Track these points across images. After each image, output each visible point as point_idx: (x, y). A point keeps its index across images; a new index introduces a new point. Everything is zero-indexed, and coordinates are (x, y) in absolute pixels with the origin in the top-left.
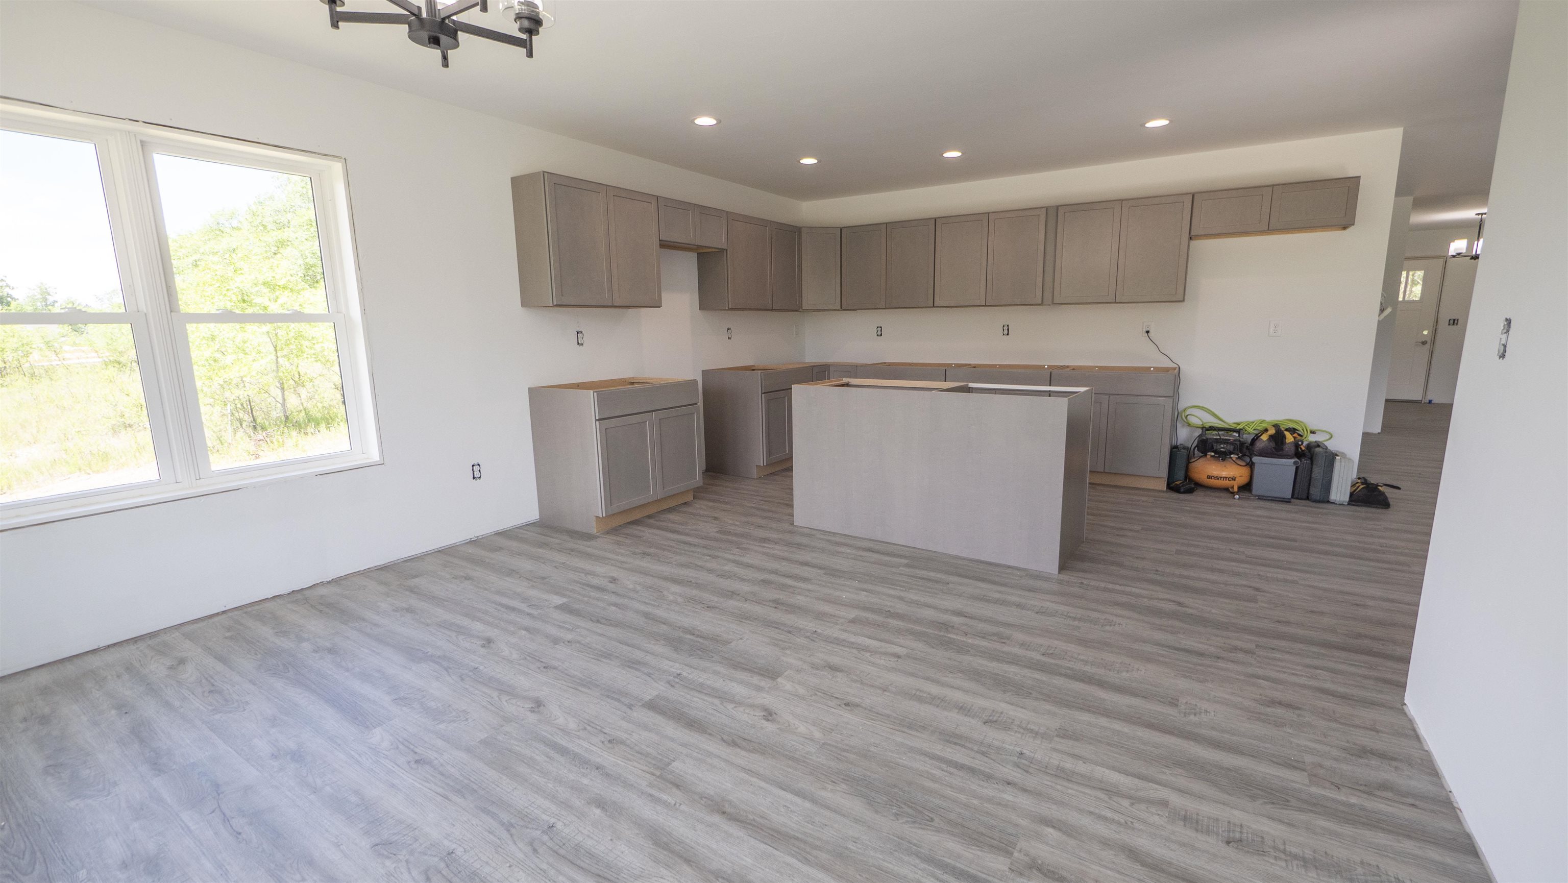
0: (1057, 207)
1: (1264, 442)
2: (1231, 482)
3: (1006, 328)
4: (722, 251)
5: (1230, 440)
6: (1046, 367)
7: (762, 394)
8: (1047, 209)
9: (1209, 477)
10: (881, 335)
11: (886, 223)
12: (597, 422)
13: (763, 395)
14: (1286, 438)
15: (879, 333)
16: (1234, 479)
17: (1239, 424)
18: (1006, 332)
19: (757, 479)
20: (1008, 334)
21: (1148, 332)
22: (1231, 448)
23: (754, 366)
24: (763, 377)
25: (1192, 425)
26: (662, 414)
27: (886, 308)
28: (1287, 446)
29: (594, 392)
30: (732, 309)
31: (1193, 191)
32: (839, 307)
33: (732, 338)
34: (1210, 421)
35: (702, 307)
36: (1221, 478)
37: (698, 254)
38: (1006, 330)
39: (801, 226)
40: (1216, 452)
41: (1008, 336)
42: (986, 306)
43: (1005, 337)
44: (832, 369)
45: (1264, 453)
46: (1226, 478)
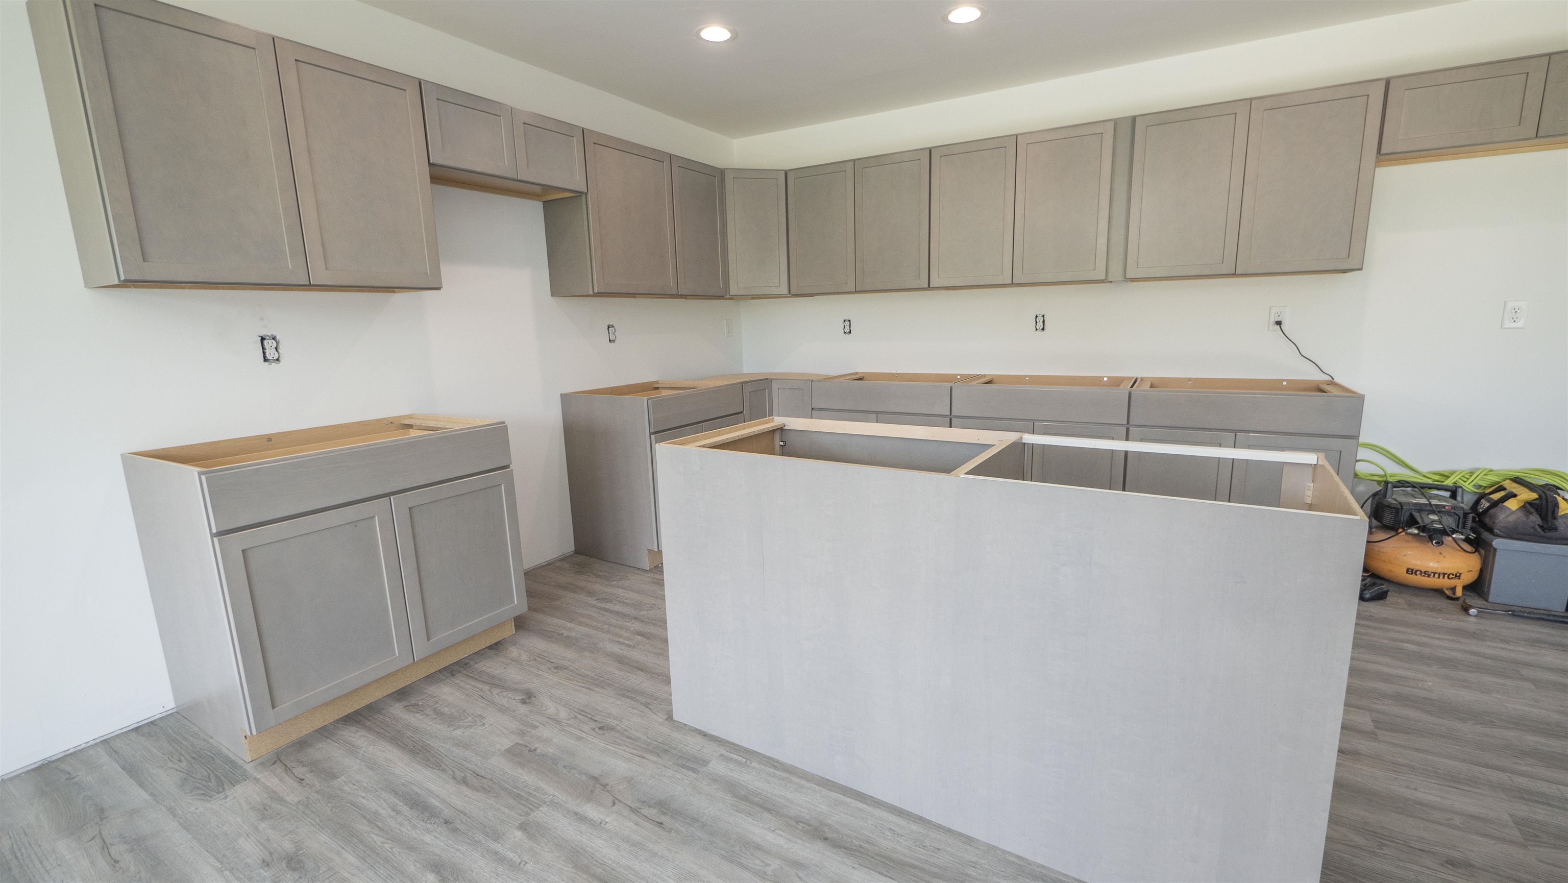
0: (1134, 119)
1: (1513, 512)
2: (1453, 581)
3: (1040, 319)
4: (579, 194)
5: (1444, 506)
6: (1105, 379)
7: (651, 434)
8: (1116, 122)
9: (1410, 571)
10: (850, 332)
11: (854, 161)
12: (216, 539)
13: (653, 436)
14: (1558, 508)
15: (847, 330)
16: (1458, 576)
17: (1448, 477)
18: (1040, 325)
19: (650, 571)
20: (1043, 329)
21: (1279, 323)
22: (1449, 522)
23: (657, 382)
24: (651, 408)
25: (1362, 476)
26: (411, 499)
27: (856, 292)
28: (1560, 520)
29: (200, 474)
30: (596, 295)
31: (1385, 76)
32: (786, 292)
33: (617, 341)
34: (1395, 472)
35: (556, 291)
36: (1435, 573)
37: (544, 202)
38: (1041, 324)
39: (725, 167)
40: (1423, 529)
41: (1043, 333)
42: (1012, 285)
43: (1039, 333)
44: (775, 386)
45: (1514, 533)
46: (1444, 574)
